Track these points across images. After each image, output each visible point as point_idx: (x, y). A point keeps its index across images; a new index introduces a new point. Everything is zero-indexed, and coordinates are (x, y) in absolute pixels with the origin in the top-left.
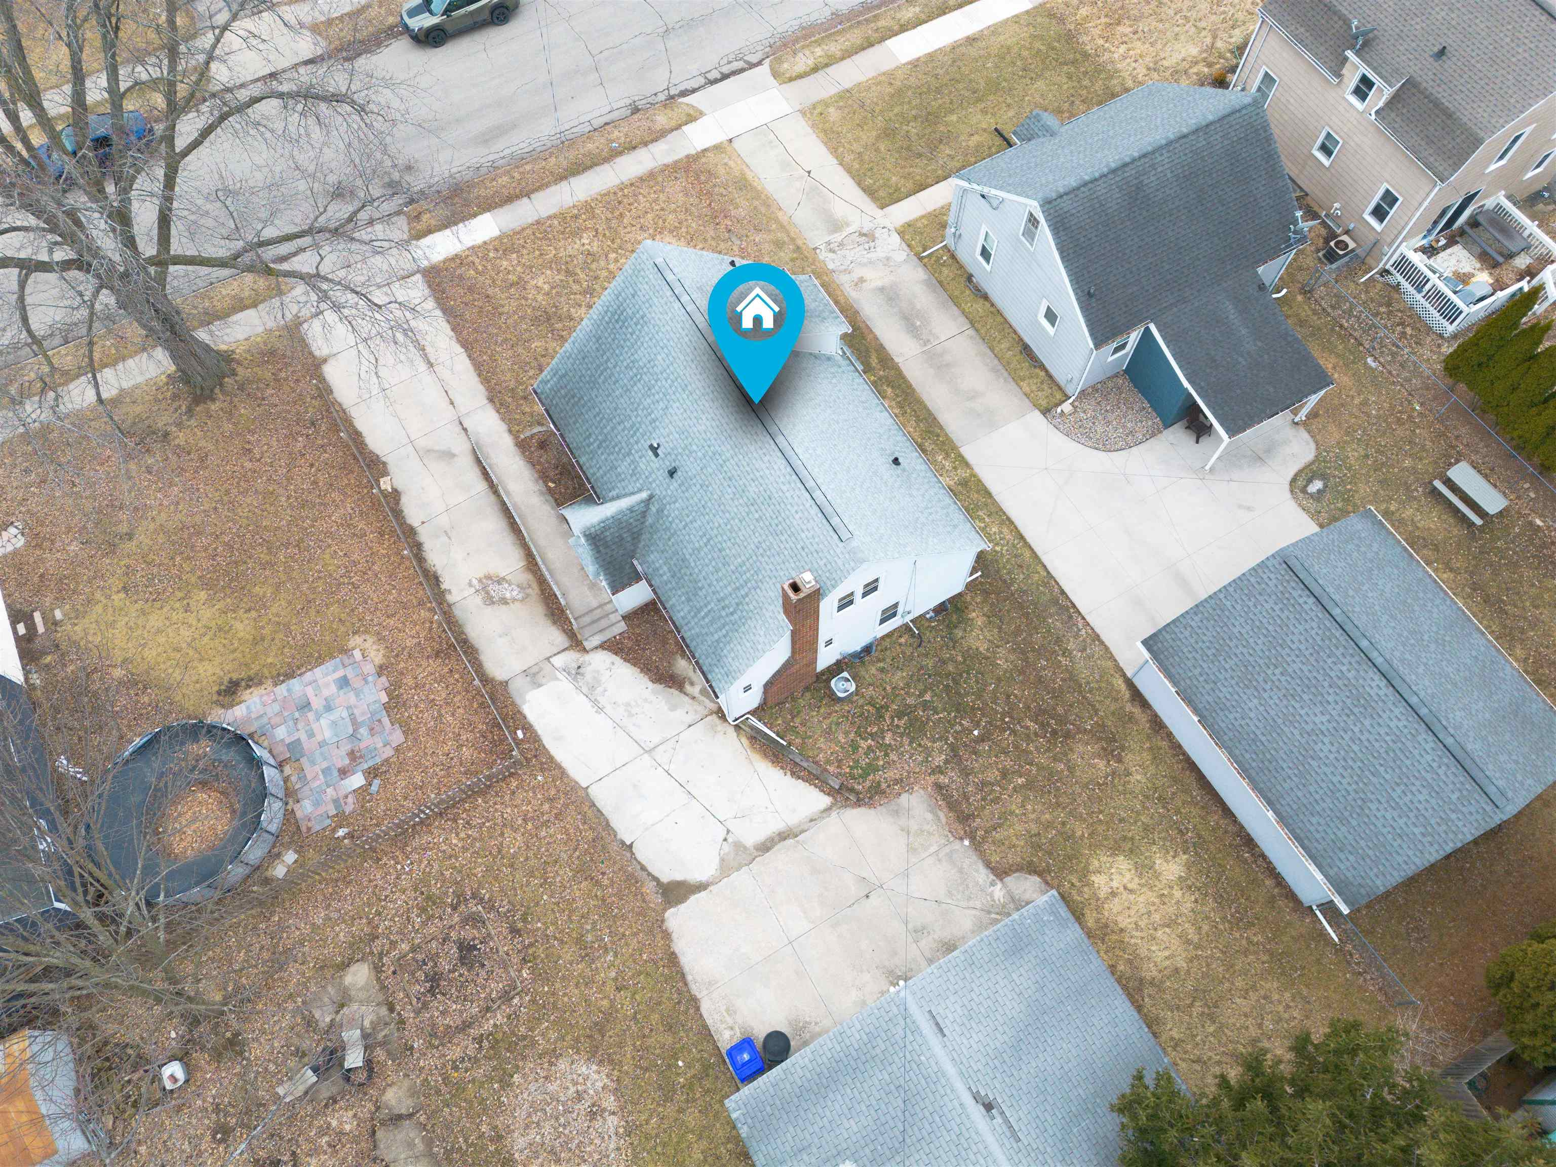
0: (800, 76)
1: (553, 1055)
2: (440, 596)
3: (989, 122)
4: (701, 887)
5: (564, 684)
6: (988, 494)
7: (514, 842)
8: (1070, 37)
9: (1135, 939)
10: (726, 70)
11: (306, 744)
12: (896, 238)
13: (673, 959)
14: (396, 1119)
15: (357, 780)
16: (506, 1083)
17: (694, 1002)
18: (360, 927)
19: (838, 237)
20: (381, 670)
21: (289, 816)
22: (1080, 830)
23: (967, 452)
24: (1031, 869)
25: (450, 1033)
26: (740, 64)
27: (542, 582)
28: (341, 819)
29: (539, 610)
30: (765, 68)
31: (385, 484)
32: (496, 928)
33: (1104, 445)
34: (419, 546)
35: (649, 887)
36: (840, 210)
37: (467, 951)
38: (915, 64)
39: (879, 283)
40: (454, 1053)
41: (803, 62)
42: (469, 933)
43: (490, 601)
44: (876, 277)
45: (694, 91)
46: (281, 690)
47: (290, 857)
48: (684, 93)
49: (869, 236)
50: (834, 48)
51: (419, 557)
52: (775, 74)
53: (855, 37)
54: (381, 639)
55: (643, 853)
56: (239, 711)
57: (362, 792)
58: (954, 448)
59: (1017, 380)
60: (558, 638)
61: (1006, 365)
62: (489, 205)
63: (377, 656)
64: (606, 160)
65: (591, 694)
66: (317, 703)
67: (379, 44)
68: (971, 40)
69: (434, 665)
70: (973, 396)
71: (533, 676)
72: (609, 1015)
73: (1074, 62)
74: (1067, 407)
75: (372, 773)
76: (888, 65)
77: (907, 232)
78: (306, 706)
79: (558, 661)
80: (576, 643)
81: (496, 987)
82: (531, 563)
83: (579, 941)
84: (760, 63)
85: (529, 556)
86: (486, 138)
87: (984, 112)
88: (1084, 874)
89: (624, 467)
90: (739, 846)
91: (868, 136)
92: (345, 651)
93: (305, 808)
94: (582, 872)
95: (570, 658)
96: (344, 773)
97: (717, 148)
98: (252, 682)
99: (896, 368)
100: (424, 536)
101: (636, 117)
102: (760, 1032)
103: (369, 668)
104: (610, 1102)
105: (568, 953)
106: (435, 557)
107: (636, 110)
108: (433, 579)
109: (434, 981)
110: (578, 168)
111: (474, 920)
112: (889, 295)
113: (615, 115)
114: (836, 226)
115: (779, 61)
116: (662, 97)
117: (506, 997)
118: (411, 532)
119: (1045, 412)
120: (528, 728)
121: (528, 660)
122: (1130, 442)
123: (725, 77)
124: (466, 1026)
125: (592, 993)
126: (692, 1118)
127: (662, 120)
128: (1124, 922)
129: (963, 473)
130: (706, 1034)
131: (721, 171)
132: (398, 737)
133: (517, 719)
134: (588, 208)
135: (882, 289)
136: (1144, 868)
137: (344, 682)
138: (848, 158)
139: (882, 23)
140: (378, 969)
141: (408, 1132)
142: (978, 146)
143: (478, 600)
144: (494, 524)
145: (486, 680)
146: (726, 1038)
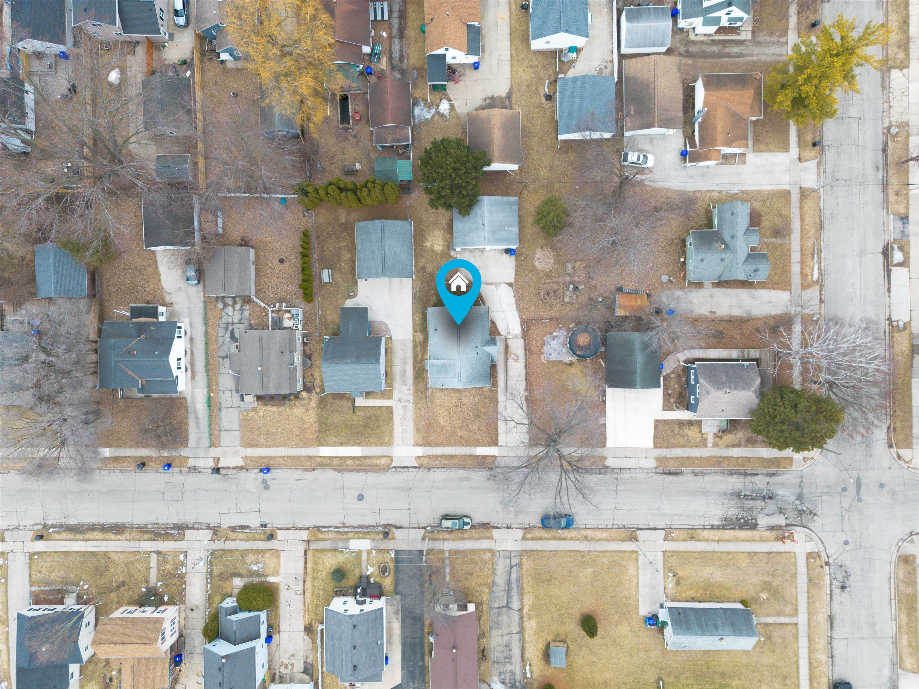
0: (387, 456)
1: (542, 271)
2: (526, 363)
3: (355, 417)
4: (506, 283)
5: (512, 332)
6: (413, 327)
7: (533, 308)
8: (320, 431)
9: (441, 237)
10: (402, 470)
11: (561, 345)
12: (394, 397)
13: (516, 274)
14: (569, 275)
15: (555, 334)
16: (551, 271)
17: (516, 266)
18: (564, 307)
19: (406, 404)
20: (542, 353)
21: (568, 334)
22: (439, 258)
23: (411, 338)
24: (451, 256)
25: (556, 283)
26: (398, 469)
27: (506, 355)
28: (560, 328)
29: (509, 349)
30: (394, 465)
31: (527, 394)
32: (542, 295)
33: (385, 324)
34: (526, 376)
35: (514, 288)
36: (401, 411)
37: (548, 294)
38: (359, 444)
39: (405, 387)
40: (556, 280)
41: (383, 461)
42: (546, 297)
43: (518, 356)
44: (404, 389)
45: (413, 467)
46: (562, 359)
47: (571, 326)
48: (416, 467)
49: (400, 401)
50: (374, 461)
51: (526, 372)
52: (392, 460)
53: (368, 462)
54: (540, 360)
55: (512, 294)
56: (570, 359)
57: (555, 331)
58: (413, 340)
59: (391, 348)
60: (509, 342)
61: (391, 353)
62: (475, 457)
63: (542, 356)
64: (444, 456)
65: (507, 328)
66: (556, 353)
67: (479, 525)
68: (342, 444)
69: (533, 349)
70: (403, 350)
71: (516, 337)
72: (530, 272)
73: (324, 423)
74: (387, 336)
75: (552, 334)
76: (365, 448)
77: (390, 397)
78: (559, 353)
79: (511, 337)
80: (506, 339)
81: (546, 286)
82: (507, 359)
83: (529, 286)
84: (394, 467)
85: (506, 362)
86: (467, 479)
87: (353, 420)
88: (442, 251)
89: (483, 356)
90: (496, 286)
91: (383, 428)
92: (547, 360)
93: (565, 333)
94: (524, 297)
95: (509, 337)
96: (556, 337)
97: (418, 445)
98: (566, 364)
99: (414, 364)
100: (524, 378)
101: (430, 466)
102: (508, 256)
103: (545, 355)
104: (536, 259)
105: (532, 285)
106: (523, 372)
107: (429, 469)
108: (526, 366)
109: (555, 292)
110: (452, 457)
111: (545, 299)
112: (404, 383)
113: (435, 470)
114: (405, 407)
115: (389, 465)
116: (421, 469)
117: (545, 283)
118: (526, 380)
119: (391, 338)
120: (522, 327)
121: (516, 340)
122: (379, 323)
123: (403, 467)
124: (553, 282)
125: (531, 276)
126: (524, 250)
127: (425, 461)
128: (441, 240)
129: (415, 334)
130: (516, 260)
131: (420, 438)
132: (545, 338)
133: (523, 330)
134: (455, 444)
135: (405, 385)
136: (432, 246)
137: (550, 354)
138: (390, 425)
139: (358, 462)
140: (563, 299)
141: (568, 272)
142: (361, 411)
143: (520, 358)
144: (510, 373)
145: (525, 340)
146: (513, 257)
